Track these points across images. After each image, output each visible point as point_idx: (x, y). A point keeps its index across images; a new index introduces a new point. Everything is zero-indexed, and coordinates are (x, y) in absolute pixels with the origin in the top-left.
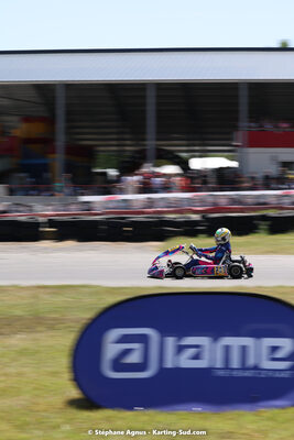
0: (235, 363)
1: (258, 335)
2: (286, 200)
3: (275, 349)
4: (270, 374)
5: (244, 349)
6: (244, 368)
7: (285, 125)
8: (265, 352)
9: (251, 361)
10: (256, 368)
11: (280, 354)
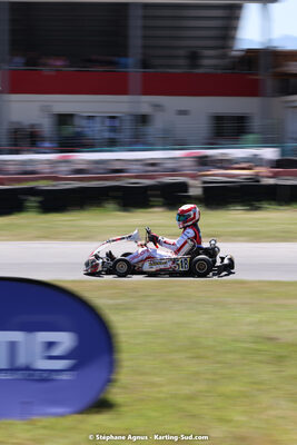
2: (64, 168)
3: (50, 345)
4: (45, 375)
5: (13, 346)
6: (13, 369)
7: (59, 63)
8: (38, 349)
9: (22, 360)
10: (27, 369)
11: (57, 352)
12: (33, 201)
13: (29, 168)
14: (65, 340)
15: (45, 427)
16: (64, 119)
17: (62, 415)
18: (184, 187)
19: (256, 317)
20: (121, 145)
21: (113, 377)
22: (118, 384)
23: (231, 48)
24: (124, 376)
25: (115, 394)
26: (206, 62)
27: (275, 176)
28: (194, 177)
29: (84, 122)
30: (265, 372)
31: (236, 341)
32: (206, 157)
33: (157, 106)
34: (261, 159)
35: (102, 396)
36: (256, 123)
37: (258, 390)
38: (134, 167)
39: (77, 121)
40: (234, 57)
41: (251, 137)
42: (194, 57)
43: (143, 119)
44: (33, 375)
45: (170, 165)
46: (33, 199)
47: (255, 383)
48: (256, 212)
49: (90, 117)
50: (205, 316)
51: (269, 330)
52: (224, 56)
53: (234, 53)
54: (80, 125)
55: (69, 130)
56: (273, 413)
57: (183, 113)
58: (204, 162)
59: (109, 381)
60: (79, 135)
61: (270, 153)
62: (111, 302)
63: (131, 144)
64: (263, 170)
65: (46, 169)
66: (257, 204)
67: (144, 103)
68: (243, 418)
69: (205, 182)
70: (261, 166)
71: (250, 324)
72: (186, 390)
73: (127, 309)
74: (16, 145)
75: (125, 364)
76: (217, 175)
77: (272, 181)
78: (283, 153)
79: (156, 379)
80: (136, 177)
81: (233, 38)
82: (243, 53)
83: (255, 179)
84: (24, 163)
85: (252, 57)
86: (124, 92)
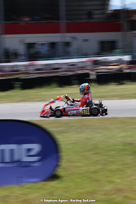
0: (7, 159)
1: (20, 142)
2: (31, 68)
3: (29, 150)
4: (27, 164)
5: (12, 151)
6: (12, 162)
7: (27, 19)
8: (24, 152)
9: (16, 158)
10: (19, 161)
11: (32, 153)
12: (18, 84)
13: (15, 69)
14: (36, 148)
15: (28, 188)
16: (30, 46)
17: (36, 182)
18: (87, 75)
19: (123, 134)
20: (58, 57)
21: (59, 164)
22: (61, 167)
23: (107, 9)
24: (64, 163)
25: (60, 172)
26: (96, 16)
27: (129, 68)
28: (92, 70)
29: (40, 47)
30: (129, 159)
31: (115, 145)
32: (97, 61)
33: (74, 38)
34: (123, 61)
35: (54, 173)
36: (120, 44)
37: (126, 167)
38: (64, 67)
39: (37, 46)
40: (109, 14)
41: (118, 50)
42: (90, 15)
43: (67, 44)
44: (21, 164)
45: (80, 65)
46: (17, 83)
47: (124, 164)
48: (122, 86)
49: (42, 44)
50: (100, 135)
51: (130, 140)
52: (104, 13)
53: (108, 12)
54: (38, 48)
55: (33, 51)
56: (133, 178)
57: (86, 40)
58: (96, 63)
59: (57, 166)
60: (37, 53)
61: (127, 58)
62: (56, 129)
63: (62, 56)
64: (124, 66)
65: (23, 69)
66: (122, 82)
67: (67, 37)
68: (120, 181)
69: (97, 73)
70: (123, 64)
71: (121, 137)
72: (93, 168)
73: (63, 132)
74: (8, 59)
75: (64, 158)
76: (103, 69)
77: (128, 71)
78: (133, 57)
79: (78, 164)
80: (65, 71)
81: (108, 5)
82: (112, 12)
83: (121, 70)
84: (13, 66)
85: (117, 13)
86: (58, 32)
